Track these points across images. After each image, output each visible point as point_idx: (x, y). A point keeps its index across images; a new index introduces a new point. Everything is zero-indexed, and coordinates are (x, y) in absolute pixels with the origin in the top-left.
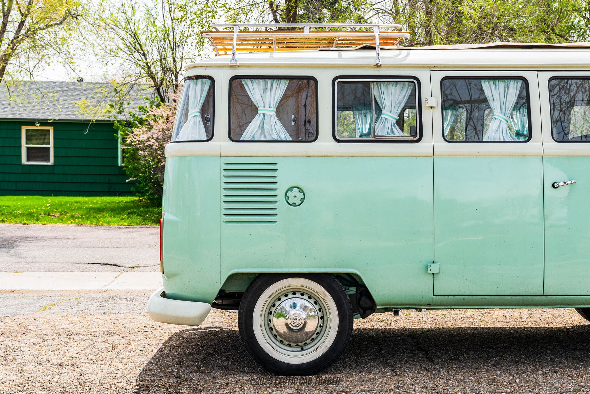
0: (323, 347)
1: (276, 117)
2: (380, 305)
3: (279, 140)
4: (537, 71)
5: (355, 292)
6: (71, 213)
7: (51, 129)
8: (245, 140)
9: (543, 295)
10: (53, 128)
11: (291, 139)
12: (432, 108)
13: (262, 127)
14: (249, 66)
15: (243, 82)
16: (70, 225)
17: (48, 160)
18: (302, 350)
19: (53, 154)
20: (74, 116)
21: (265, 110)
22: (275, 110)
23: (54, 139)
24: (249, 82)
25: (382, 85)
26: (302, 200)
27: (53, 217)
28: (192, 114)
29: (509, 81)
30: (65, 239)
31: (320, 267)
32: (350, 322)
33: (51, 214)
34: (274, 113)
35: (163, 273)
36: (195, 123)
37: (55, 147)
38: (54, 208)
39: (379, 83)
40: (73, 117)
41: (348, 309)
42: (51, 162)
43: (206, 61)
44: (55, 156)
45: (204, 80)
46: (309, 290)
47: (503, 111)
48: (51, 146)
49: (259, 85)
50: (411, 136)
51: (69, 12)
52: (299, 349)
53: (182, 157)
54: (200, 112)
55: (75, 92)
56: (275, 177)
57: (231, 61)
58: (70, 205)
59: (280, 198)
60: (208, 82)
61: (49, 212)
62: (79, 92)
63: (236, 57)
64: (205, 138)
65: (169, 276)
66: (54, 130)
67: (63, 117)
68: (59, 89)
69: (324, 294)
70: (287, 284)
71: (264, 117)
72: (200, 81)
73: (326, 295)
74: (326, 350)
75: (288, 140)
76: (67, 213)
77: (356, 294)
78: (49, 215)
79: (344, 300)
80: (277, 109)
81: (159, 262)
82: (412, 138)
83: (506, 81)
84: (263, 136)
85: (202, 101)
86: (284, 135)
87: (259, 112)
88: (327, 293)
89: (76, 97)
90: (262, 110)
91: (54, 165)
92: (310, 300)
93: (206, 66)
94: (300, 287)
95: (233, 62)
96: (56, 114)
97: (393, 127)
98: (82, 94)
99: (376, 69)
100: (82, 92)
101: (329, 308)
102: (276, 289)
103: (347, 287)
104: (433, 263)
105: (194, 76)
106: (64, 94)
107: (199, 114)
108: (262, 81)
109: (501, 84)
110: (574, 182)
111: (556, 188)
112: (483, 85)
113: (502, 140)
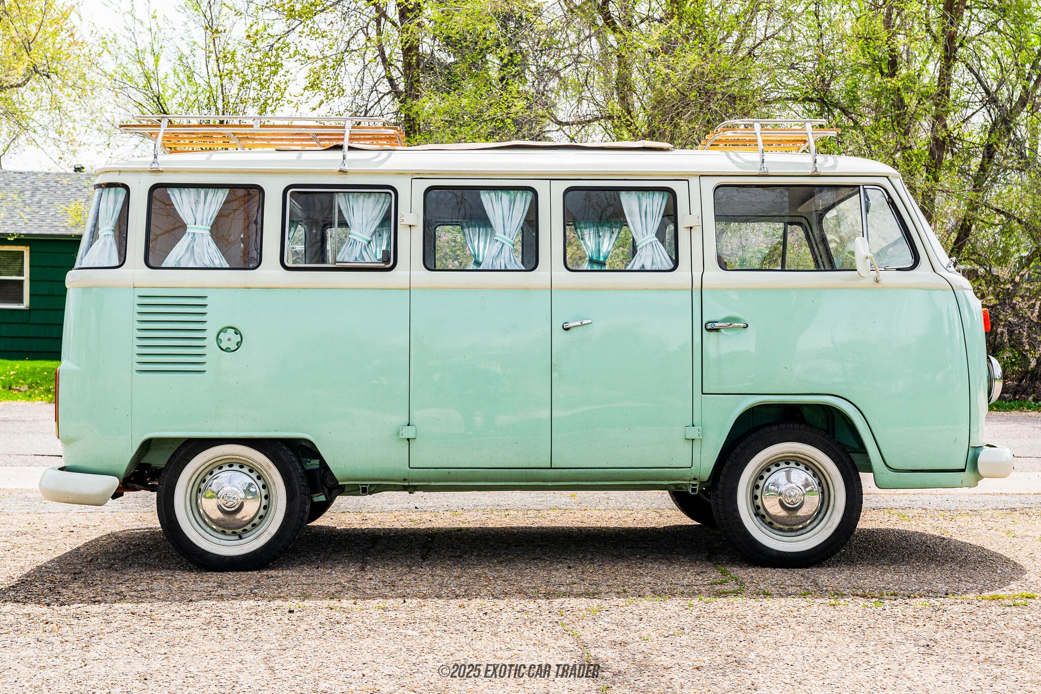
0: (266, 534)
1: (210, 238)
2: (341, 481)
3: (213, 266)
4: (550, 179)
5: (318, 467)
6: (47, 386)
7: (26, 250)
8: (168, 266)
9: (551, 468)
10: (28, 248)
11: (228, 266)
12: (410, 226)
13: (191, 249)
14: (175, 172)
15: (169, 192)
16: (38, 403)
17: (21, 301)
18: (241, 538)
19: (28, 292)
20: (64, 230)
21: (197, 228)
22: (209, 228)
23: (31, 266)
24: (176, 191)
25: (351, 196)
26: (239, 344)
27: (16, 392)
28: (103, 232)
29: (516, 192)
30: (19, 421)
31: (261, 431)
32: (301, 502)
33: (14, 387)
34: (208, 232)
35: (59, 438)
36: (105, 243)
37: (32, 281)
38: (20, 378)
39: (347, 194)
40: (62, 231)
41: (299, 486)
42: (26, 304)
43: (123, 164)
44: (32, 295)
45: (119, 189)
46: (249, 461)
47: (507, 230)
48: (26, 278)
49: (190, 193)
50: (384, 262)
51: (35, 67)
52: (237, 537)
53: (87, 289)
54: (113, 231)
55: (68, 190)
56: (205, 314)
57: (151, 165)
58: (48, 373)
59: (211, 342)
60: (123, 192)
61: (11, 384)
62: (74, 190)
63: (160, 158)
64: (117, 264)
65: (68, 442)
66: (31, 253)
67: (46, 230)
68: (43, 184)
69: (268, 465)
70: (220, 453)
71: (194, 239)
72: (113, 189)
73: (270, 467)
74: (269, 537)
75: (224, 267)
76: (41, 385)
77: (320, 469)
78: (10, 388)
79: (294, 474)
80: (212, 227)
81: (54, 423)
82: (383, 265)
83: (512, 192)
84: (192, 261)
85: (116, 215)
86: (219, 260)
87: (188, 231)
88: (271, 464)
89: (69, 198)
90: (191, 228)
91: (30, 310)
92: (251, 474)
93: (120, 171)
94: (238, 457)
95: (154, 166)
96: (36, 226)
97: (363, 251)
98: (81, 194)
99: (342, 176)
100: (80, 190)
101: (274, 484)
102: (205, 459)
103: (309, 460)
104: (409, 425)
105: (103, 184)
106: (50, 193)
107: (111, 233)
108: (193, 190)
109: (505, 196)
110: (589, 321)
111: (567, 329)
112: (482, 197)
113: (503, 268)
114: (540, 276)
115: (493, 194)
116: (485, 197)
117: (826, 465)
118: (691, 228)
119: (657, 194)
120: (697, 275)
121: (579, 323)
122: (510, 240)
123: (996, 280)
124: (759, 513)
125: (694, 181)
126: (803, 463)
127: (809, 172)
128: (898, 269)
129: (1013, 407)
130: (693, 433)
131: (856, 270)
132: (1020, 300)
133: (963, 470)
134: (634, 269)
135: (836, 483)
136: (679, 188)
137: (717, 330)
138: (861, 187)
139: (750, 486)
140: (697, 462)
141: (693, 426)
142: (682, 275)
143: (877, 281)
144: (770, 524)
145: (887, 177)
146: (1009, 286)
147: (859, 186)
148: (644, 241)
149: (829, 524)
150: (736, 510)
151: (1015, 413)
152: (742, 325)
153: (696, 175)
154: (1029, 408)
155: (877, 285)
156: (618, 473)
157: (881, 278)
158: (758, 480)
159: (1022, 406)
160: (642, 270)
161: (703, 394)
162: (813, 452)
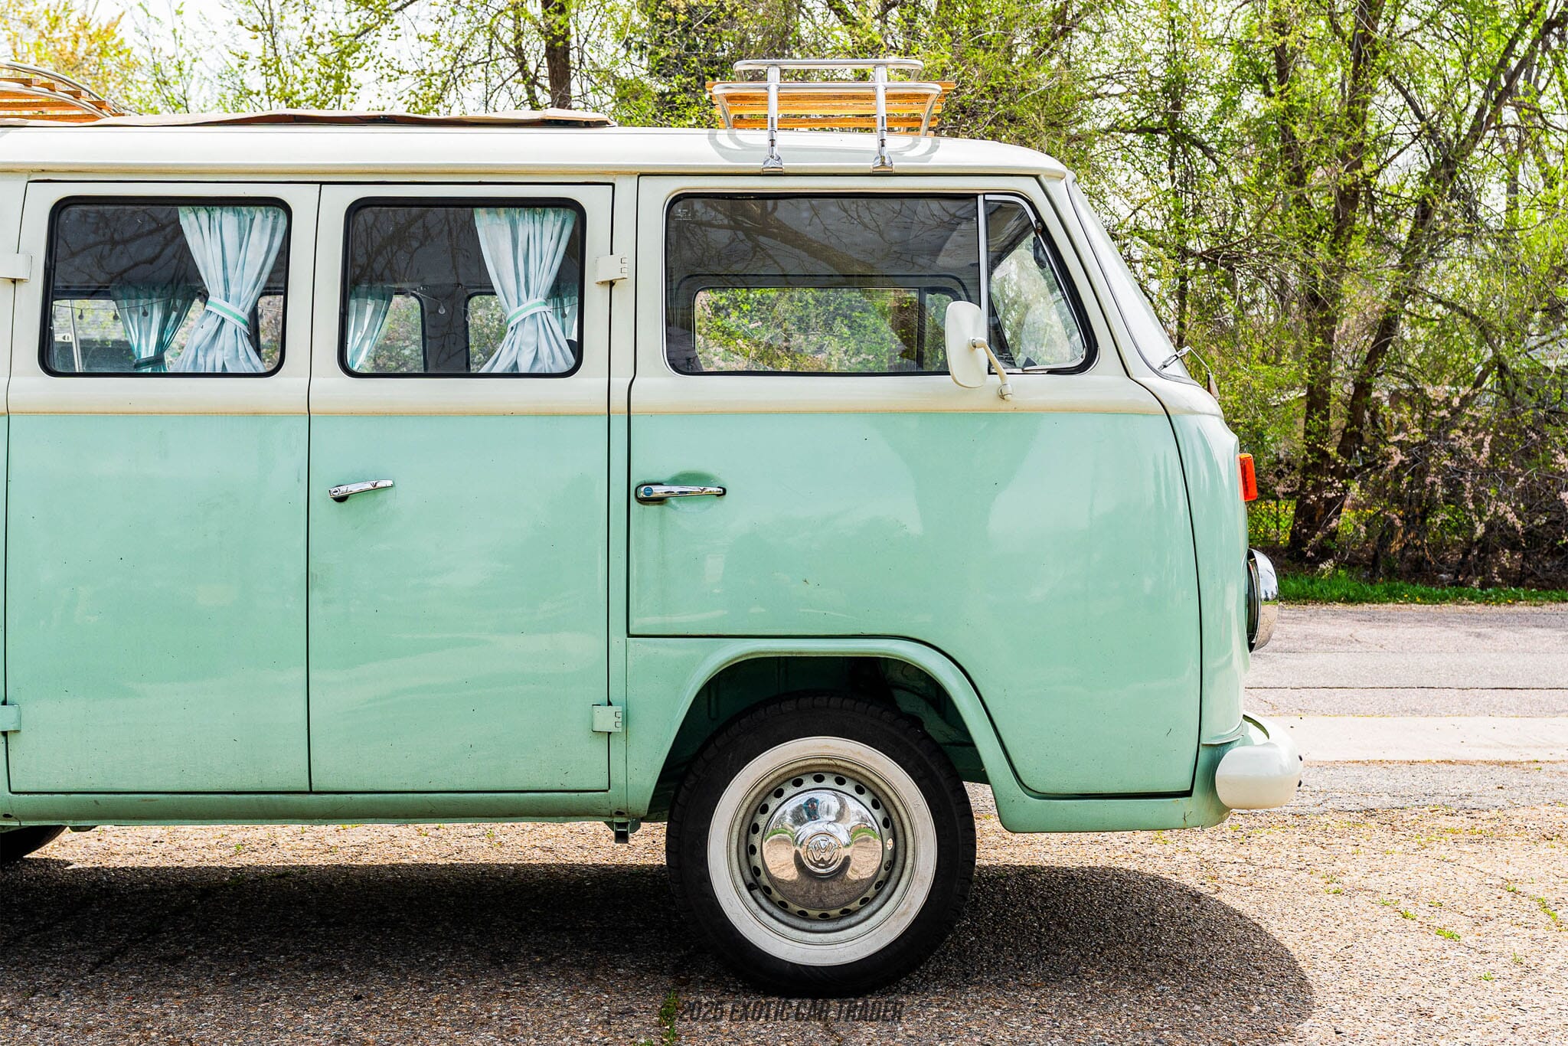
4: (320, 183)
9: (310, 792)
12: (14, 281)
47: (233, 290)
83: (244, 209)
104: (4, 703)
109: (228, 219)
110: (389, 483)
111: (341, 499)
112: (183, 222)
113: (219, 370)
114: (287, 386)
115: (203, 214)
116: (188, 220)
117: (896, 783)
118: (612, 284)
119: (551, 215)
120: (620, 383)
121: (369, 486)
122: (238, 311)
123: (1427, 405)
124: (757, 882)
125: (625, 188)
126: (852, 779)
127: (870, 165)
128: (1051, 372)
129: (1447, 598)
130: (606, 719)
131: (948, 373)
132: (1461, 434)
133: (1188, 794)
134: (494, 371)
135: (917, 821)
136: (594, 201)
137: (660, 500)
138: (980, 198)
139: (736, 828)
140: (618, 779)
141: (610, 704)
142: (588, 385)
143: (1002, 397)
144: (782, 906)
145: (1036, 177)
146: (1444, 413)
147: (975, 196)
148: (520, 313)
149: (903, 907)
150: (706, 879)
151: (1448, 608)
152: (715, 490)
153: (631, 174)
154: (1471, 598)
155: (1003, 405)
156: (456, 802)
157: (1009, 389)
158: (758, 813)
159: (1461, 595)
160: (514, 374)
161: (629, 636)
162: (869, 758)
